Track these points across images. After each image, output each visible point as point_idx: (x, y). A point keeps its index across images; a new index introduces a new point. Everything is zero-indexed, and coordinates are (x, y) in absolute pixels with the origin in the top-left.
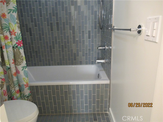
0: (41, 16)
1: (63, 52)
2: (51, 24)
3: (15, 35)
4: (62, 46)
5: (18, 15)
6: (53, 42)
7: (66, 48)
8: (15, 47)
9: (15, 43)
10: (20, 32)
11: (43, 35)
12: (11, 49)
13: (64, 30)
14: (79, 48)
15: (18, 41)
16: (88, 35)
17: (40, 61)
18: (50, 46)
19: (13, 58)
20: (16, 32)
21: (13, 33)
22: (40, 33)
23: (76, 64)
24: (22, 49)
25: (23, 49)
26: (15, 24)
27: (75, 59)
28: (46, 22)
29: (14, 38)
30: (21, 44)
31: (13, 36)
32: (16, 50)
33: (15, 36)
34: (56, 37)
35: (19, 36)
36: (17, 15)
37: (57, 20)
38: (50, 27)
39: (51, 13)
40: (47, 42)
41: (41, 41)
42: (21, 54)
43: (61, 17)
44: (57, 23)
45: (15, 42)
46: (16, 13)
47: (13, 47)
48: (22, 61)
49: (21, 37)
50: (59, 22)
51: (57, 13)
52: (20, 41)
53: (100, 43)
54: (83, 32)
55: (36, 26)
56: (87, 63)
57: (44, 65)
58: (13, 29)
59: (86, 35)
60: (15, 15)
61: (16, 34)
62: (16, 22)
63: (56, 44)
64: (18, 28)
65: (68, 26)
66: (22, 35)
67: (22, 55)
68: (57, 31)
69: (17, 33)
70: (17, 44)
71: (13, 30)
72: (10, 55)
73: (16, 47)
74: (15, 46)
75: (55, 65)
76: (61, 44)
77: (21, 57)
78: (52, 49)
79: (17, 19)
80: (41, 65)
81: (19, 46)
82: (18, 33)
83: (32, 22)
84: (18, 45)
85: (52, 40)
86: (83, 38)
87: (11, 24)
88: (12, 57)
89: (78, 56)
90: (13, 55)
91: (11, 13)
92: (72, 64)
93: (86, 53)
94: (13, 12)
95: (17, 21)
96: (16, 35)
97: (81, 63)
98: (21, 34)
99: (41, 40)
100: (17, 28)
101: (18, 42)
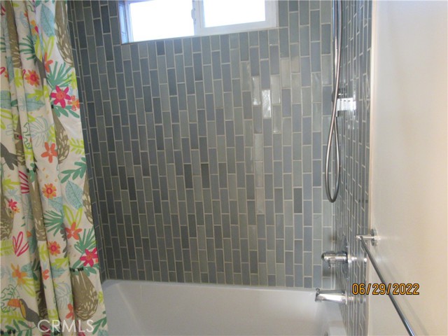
0: (160, 147)
1: (218, 245)
2: (188, 168)
3: (77, 237)
4: (218, 229)
5: (87, 183)
6: (191, 217)
7: (227, 235)
8: (76, 270)
9: (77, 258)
10: (91, 226)
11: (165, 197)
12: (64, 278)
13: (224, 184)
14: (266, 239)
15: (87, 252)
16: (293, 200)
17: (156, 268)
18: (184, 229)
19: (68, 303)
20: (80, 230)
21: (73, 232)
22: (156, 194)
23: (256, 282)
24: (95, 273)
25: (98, 271)
26: (80, 206)
27: (254, 270)
28: (174, 164)
29: (75, 245)
30: (94, 260)
31: (73, 241)
32: (80, 277)
33: (78, 241)
34: (199, 204)
35: (87, 239)
36: (86, 181)
37: (204, 157)
38: (184, 176)
39: (188, 139)
40: (175, 218)
41: (160, 212)
42: (93, 287)
43: (215, 149)
44: (205, 167)
45: (76, 255)
46: (81, 177)
47: (72, 270)
48: (94, 308)
49: (94, 239)
50: (208, 163)
51: (203, 140)
52: (91, 250)
53: (331, 227)
54: (279, 192)
55: (146, 173)
56: (289, 284)
57: (165, 280)
58: (72, 222)
59: (289, 202)
60: (81, 182)
61: (81, 234)
62: (82, 203)
63: (201, 223)
64: (87, 216)
65: (236, 174)
66: (96, 235)
67: (94, 290)
68: (203, 187)
69: (83, 231)
70: (83, 262)
71: (74, 225)
72: (63, 295)
73: (79, 270)
74: (78, 267)
75: (196, 281)
76: (214, 225)
77: (93, 296)
78: (189, 238)
79: (84, 193)
80: (157, 280)
81: (88, 265)
82: (85, 230)
83: (136, 162)
84: (85, 264)
85: (189, 212)
86: (279, 209)
87: (69, 209)
88: (66, 299)
89: (263, 260)
90: (71, 294)
91: (70, 179)
92: (246, 282)
93: (289, 255)
94: (74, 178)
95: (84, 197)
96: (82, 237)
97: (272, 282)
98: (93, 233)
99: (158, 210)
100: (84, 216)
101: (85, 255)
